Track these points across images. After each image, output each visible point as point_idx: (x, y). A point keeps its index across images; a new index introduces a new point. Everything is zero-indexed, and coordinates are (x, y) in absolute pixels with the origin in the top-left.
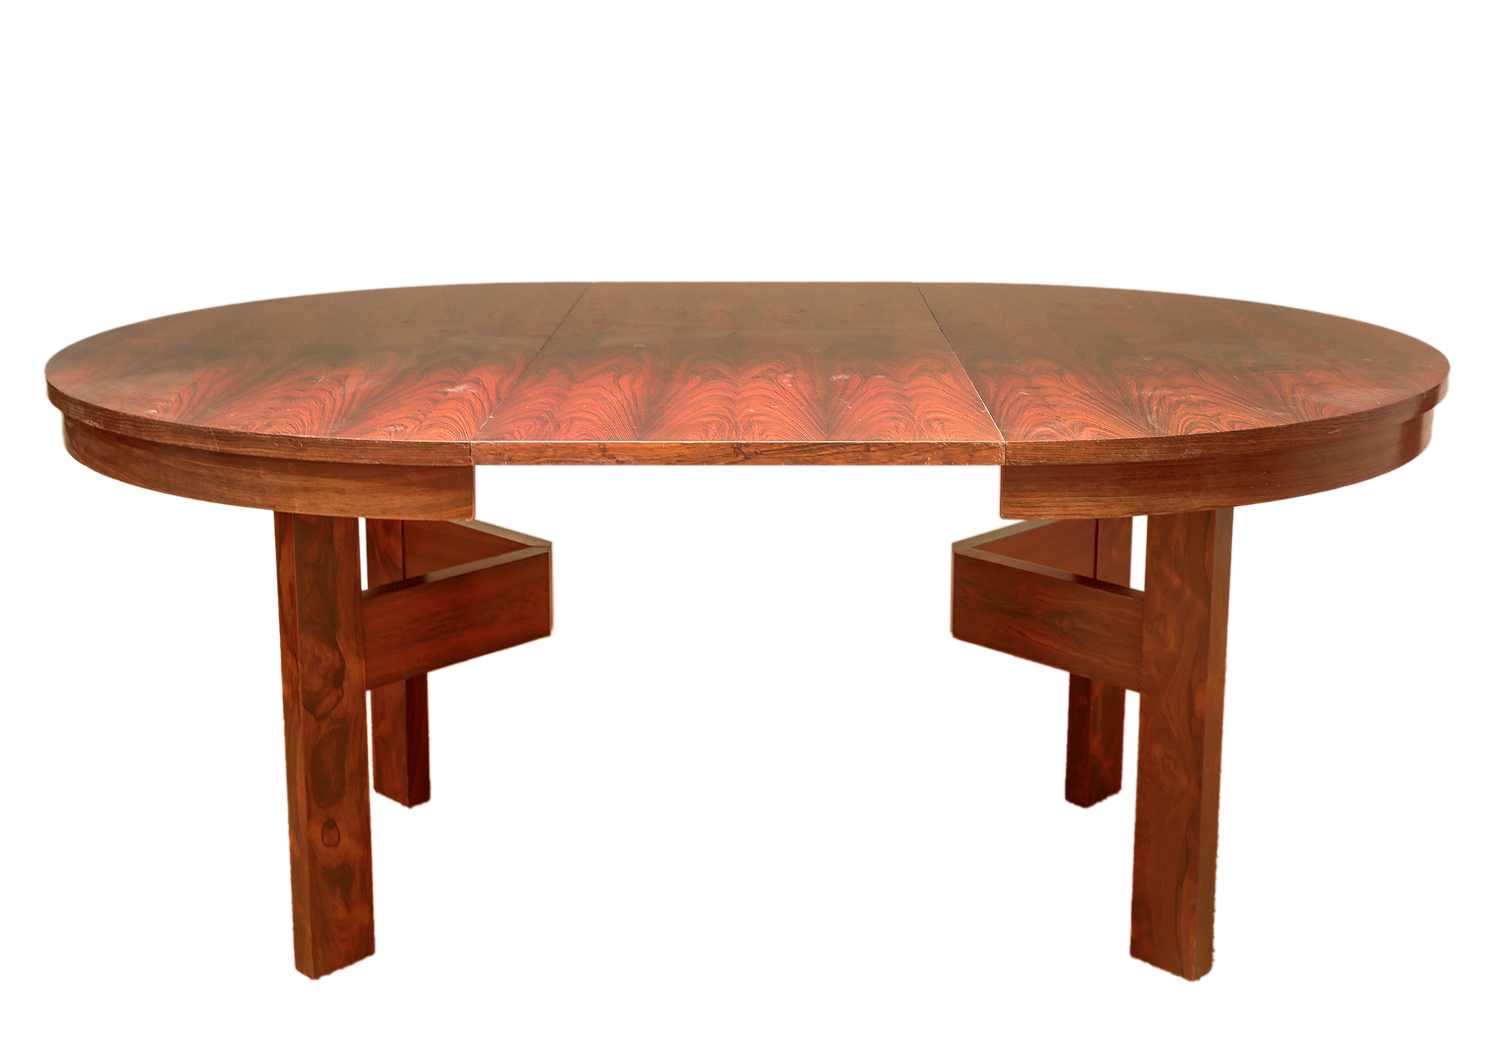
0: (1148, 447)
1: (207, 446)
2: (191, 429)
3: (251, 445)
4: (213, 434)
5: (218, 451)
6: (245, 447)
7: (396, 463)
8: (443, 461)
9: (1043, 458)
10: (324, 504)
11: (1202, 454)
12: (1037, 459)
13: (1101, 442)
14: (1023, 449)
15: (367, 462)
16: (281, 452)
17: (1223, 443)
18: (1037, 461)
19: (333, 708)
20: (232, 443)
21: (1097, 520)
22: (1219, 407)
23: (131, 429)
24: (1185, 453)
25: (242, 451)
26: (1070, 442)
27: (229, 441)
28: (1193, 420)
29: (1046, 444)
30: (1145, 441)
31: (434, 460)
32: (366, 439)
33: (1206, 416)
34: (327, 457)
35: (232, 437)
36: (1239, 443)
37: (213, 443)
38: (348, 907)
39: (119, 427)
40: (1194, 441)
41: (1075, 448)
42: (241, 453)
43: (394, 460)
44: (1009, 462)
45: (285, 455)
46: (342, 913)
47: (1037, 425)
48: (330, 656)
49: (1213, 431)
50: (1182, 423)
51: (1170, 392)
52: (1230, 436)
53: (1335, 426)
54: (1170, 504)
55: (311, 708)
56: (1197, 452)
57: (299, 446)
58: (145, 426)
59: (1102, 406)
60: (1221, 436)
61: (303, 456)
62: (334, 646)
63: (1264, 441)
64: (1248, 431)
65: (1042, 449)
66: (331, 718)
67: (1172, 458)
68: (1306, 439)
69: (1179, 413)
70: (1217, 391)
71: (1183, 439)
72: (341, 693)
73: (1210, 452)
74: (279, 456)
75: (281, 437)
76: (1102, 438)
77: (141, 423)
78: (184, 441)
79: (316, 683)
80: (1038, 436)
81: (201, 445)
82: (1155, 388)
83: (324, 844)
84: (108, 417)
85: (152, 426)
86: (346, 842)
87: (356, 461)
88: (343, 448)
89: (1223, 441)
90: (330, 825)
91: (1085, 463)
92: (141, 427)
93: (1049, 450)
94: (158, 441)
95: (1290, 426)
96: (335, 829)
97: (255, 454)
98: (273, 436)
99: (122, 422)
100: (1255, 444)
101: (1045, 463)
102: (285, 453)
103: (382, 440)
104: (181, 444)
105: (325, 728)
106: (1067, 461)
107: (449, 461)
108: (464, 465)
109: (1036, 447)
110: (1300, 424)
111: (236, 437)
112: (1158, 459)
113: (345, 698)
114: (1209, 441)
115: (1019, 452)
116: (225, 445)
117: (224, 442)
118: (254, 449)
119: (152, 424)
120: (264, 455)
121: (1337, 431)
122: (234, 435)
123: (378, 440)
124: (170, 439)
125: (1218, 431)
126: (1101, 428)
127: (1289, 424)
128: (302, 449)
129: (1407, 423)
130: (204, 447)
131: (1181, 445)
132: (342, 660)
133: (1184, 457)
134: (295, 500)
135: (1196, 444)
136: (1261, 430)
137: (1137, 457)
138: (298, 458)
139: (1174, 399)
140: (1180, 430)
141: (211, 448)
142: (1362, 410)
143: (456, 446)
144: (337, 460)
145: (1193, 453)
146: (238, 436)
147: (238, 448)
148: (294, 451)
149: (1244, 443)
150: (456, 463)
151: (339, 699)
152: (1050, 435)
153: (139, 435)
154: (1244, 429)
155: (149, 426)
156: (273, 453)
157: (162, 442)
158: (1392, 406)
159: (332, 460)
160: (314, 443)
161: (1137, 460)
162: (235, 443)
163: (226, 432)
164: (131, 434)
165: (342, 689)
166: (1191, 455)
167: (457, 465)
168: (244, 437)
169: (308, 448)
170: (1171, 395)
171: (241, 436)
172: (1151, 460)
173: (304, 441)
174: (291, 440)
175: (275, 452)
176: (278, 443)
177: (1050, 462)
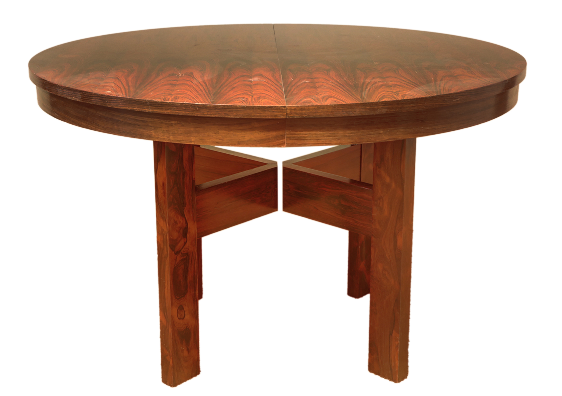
0: (359, 108)
1: (144, 109)
2: (136, 101)
3: (170, 108)
4: (148, 103)
5: (151, 112)
6: (166, 110)
7: (248, 117)
8: (272, 116)
9: (305, 114)
10: (208, 139)
11: (387, 112)
12: (302, 114)
13: (335, 105)
14: (295, 109)
15: (232, 117)
16: (186, 112)
17: (397, 106)
18: (302, 116)
19: (183, 248)
20: (159, 108)
21: (361, 145)
22: (401, 88)
23: (99, 101)
24: (378, 111)
25: (164, 112)
26: (319, 106)
27: (157, 107)
28: (385, 94)
29: (307, 107)
30: (357, 105)
31: (268, 115)
32: (232, 105)
33: (392, 92)
34: (211, 115)
35: (159, 105)
36: (406, 106)
37: (148, 108)
38: (188, 350)
39: (92, 100)
40: (382, 104)
41: (322, 109)
42: (164, 113)
43: (247, 116)
44: (288, 116)
45: (188, 114)
46: (186, 353)
47: (305, 97)
48: (182, 221)
49: (393, 99)
50: (379, 95)
51: (380, 80)
52: (401, 102)
53: (457, 97)
54: (372, 138)
55: (173, 247)
56: (384, 111)
57: (196, 109)
58: (108, 99)
59: (342, 87)
60: (397, 102)
61: (198, 114)
62: (183, 215)
63: (419, 105)
64: (411, 99)
65: (304, 109)
66: (182, 253)
67: (371, 114)
68: (441, 103)
69: (380, 90)
70: (404, 79)
71: (377, 104)
72: (186, 240)
73: (391, 111)
74: (185, 114)
75: (186, 104)
76: (335, 103)
77: (105, 98)
78: (132, 107)
79: (175, 235)
80: (304, 102)
81: (141, 109)
82: (373, 78)
83: (178, 318)
84: (84, 95)
85: (113, 100)
86: (188, 317)
87: (226, 116)
88: (220, 110)
89: (398, 105)
90: (181, 308)
91: (327, 116)
92: (105, 100)
93: (309, 110)
94: (116, 107)
95: (433, 97)
96: (183, 310)
97: (172, 113)
98: (182, 104)
99: (94, 98)
100: (414, 107)
101: (307, 117)
102: (188, 112)
103: (240, 105)
104: (130, 108)
105: (179, 258)
106: (317, 115)
107: (275, 116)
108: (283, 118)
109: (302, 109)
110: (438, 96)
111: (161, 105)
112: (364, 114)
113: (188, 243)
114: (390, 105)
115: (293, 111)
116: (155, 109)
117: (154, 107)
118: (171, 111)
119: (112, 99)
120: (177, 114)
121: (458, 99)
122: (160, 104)
123: (239, 105)
124: (123, 106)
125: (395, 100)
126: (337, 99)
127: (432, 95)
128: (198, 111)
129: (498, 95)
130: (143, 110)
131: (376, 107)
132: (186, 222)
133: (378, 113)
134: (192, 137)
135: (384, 107)
136: (417, 99)
137: (353, 113)
138: (196, 115)
139: (380, 83)
140: (376, 99)
141: (147, 110)
142: (472, 88)
143: (279, 108)
144: (216, 116)
145: (382, 111)
146: (162, 104)
147: (162, 110)
148: (193, 112)
149: (409, 106)
150: (279, 117)
151: (185, 243)
152: (310, 102)
153: (104, 104)
154: (409, 98)
155: (110, 99)
156: (182, 113)
157: (119, 108)
158: (488, 87)
159: (214, 116)
160: (204, 107)
161: (353, 115)
162: (161, 107)
163: (156, 102)
164: (99, 104)
165: (187, 238)
166: (381, 112)
167: (279, 118)
168: (165, 105)
169: (201, 110)
170: (379, 82)
171: (164, 104)
172: (361, 115)
173: (199, 106)
174: (192, 106)
175: (184, 112)
176: (185, 107)
177: (309, 116)
